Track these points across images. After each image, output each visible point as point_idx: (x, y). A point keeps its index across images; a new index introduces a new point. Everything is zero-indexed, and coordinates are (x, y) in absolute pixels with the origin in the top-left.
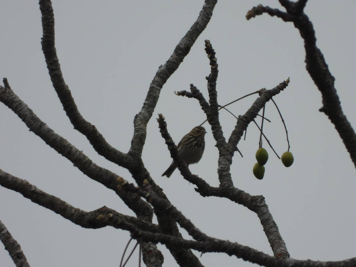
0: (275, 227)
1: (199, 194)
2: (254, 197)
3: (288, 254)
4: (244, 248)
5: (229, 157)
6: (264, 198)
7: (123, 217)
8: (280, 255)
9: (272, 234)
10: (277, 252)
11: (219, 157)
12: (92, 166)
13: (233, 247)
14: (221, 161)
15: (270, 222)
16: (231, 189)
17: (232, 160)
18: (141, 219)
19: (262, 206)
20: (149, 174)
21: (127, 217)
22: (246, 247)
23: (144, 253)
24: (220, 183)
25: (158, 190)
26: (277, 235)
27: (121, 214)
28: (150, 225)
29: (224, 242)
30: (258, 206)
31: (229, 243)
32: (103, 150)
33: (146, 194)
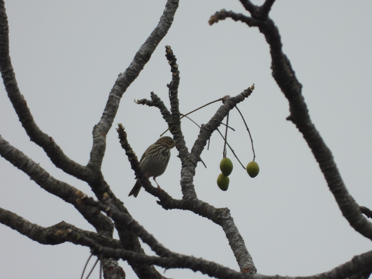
0: (241, 240)
1: (161, 206)
2: (219, 209)
3: (255, 269)
4: (209, 264)
5: (192, 168)
6: (229, 211)
7: (83, 233)
8: (246, 269)
9: (237, 248)
10: (243, 267)
11: (181, 168)
12: (49, 179)
13: (198, 263)
14: (184, 172)
15: (236, 236)
16: (195, 201)
17: (195, 171)
18: (101, 234)
19: (227, 219)
20: (109, 187)
21: (86, 233)
22: (211, 263)
23: (105, 269)
24: (183, 196)
25: (119, 204)
26: (243, 249)
27: (80, 229)
28: (111, 240)
29: (188, 257)
30: (223, 219)
31: (194, 259)
32: (60, 162)
33: (106, 208)
